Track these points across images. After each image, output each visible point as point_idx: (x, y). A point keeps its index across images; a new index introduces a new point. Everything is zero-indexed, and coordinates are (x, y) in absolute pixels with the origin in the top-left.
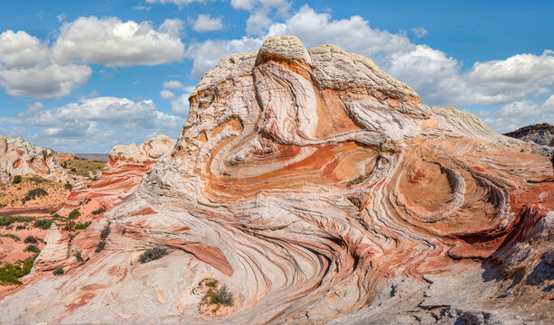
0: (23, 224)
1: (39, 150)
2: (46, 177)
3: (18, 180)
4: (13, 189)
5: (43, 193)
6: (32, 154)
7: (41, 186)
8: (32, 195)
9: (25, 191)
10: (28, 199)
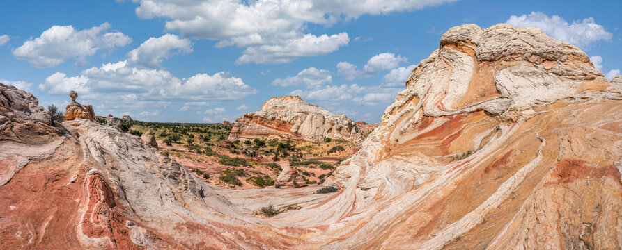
0: (314, 165)
1: (346, 122)
2: (348, 139)
3: (329, 140)
4: (324, 146)
5: (341, 149)
6: (340, 125)
7: (341, 145)
8: (334, 149)
9: (331, 147)
10: (331, 152)
